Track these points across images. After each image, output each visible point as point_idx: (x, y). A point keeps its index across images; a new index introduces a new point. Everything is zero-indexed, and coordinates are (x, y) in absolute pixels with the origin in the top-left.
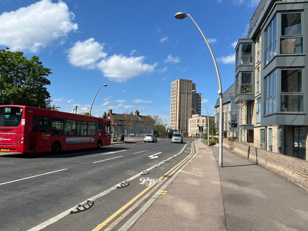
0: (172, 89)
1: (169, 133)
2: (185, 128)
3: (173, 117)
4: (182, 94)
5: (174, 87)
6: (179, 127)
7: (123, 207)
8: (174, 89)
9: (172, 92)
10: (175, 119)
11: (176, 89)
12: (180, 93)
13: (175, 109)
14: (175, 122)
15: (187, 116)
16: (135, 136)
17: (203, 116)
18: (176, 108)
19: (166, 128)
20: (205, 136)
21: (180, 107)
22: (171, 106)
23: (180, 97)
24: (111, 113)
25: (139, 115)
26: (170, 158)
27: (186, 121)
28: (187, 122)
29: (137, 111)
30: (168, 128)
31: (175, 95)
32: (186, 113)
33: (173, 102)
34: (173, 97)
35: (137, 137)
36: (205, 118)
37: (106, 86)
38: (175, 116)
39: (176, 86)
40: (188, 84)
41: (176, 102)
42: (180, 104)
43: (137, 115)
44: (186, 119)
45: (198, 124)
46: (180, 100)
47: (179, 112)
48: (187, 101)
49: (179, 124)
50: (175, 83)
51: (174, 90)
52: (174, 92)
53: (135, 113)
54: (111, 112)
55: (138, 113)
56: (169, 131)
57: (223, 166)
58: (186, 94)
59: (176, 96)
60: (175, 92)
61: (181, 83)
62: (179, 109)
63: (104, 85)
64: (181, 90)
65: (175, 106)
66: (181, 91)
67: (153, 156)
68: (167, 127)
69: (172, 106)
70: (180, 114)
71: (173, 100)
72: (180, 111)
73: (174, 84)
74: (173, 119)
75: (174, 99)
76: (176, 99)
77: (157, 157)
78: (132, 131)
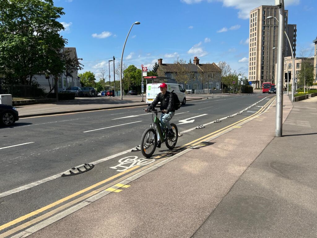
0: (251, 22)
1: (243, 86)
2: (271, 78)
3: (253, 62)
4: (266, 28)
5: (254, 19)
6: (262, 77)
7: (22, 217)
8: (253, 21)
9: (251, 27)
10: (256, 66)
11: (257, 22)
12: (264, 27)
13: (256, 51)
14: (256, 71)
15: (273, 60)
16: (193, 93)
17: (298, 58)
18: (258, 50)
19: (239, 79)
20: (298, 88)
21: (264, 47)
22: (250, 48)
23: (263, 33)
24: (161, 64)
25: (200, 63)
26: (213, 122)
27: (272, 67)
28: (273, 69)
29: (196, 58)
30: (241, 79)
31: (256, 30)
32: (272, 56)
33: (253, 41)
34: (252, 33)
35: (196, 93)
36: (300, 61)
37: (139, 23)
38: (256, 61)
39: (257, 16)
40: (275, 11)
41: (256, 41)
42: (263, 43)
43: (196, 64)
44: (272, 64)
45: (289, 70)
46: (263, 38)
47: (262, 55)
48: (274, 38)
49: (262, 73)
50: (254, 12)
51: (253, 24)
52: (253, 26)
53: (194, 60)
54: (161, 62)
55: (197, 60)
56: (242, 83)
57: (283, 135)
58: (273, 28)
59: (256, 32)
60: (256, 25)
61: (265, 11)
62: (262, 50)
63: (136, 22)
64: (264, 21)
65: (256, 46)
66: (264, 24)
67: (187, 120)
68: (240, 77)
69: (252, 47)
70: (263, 58)
71: (253, 39)
72: (263, 53)
73: (254, 14)
74: (254, 66)
75: (254, 37)
76: (256, 37)
77: (192, 121)
78: (189, 87)
